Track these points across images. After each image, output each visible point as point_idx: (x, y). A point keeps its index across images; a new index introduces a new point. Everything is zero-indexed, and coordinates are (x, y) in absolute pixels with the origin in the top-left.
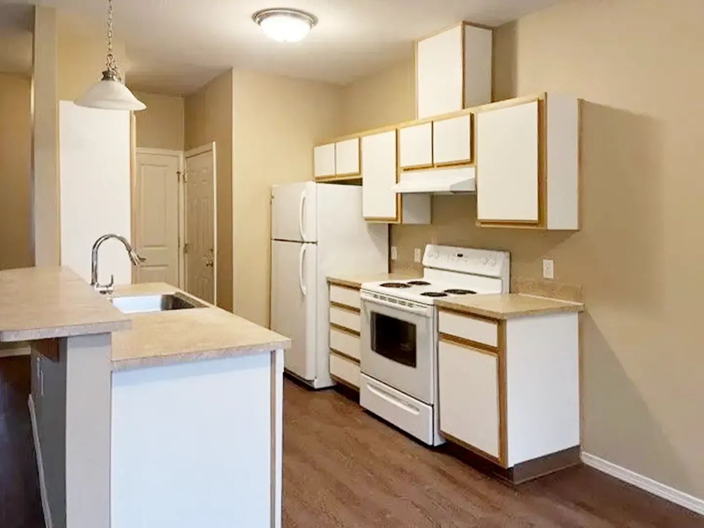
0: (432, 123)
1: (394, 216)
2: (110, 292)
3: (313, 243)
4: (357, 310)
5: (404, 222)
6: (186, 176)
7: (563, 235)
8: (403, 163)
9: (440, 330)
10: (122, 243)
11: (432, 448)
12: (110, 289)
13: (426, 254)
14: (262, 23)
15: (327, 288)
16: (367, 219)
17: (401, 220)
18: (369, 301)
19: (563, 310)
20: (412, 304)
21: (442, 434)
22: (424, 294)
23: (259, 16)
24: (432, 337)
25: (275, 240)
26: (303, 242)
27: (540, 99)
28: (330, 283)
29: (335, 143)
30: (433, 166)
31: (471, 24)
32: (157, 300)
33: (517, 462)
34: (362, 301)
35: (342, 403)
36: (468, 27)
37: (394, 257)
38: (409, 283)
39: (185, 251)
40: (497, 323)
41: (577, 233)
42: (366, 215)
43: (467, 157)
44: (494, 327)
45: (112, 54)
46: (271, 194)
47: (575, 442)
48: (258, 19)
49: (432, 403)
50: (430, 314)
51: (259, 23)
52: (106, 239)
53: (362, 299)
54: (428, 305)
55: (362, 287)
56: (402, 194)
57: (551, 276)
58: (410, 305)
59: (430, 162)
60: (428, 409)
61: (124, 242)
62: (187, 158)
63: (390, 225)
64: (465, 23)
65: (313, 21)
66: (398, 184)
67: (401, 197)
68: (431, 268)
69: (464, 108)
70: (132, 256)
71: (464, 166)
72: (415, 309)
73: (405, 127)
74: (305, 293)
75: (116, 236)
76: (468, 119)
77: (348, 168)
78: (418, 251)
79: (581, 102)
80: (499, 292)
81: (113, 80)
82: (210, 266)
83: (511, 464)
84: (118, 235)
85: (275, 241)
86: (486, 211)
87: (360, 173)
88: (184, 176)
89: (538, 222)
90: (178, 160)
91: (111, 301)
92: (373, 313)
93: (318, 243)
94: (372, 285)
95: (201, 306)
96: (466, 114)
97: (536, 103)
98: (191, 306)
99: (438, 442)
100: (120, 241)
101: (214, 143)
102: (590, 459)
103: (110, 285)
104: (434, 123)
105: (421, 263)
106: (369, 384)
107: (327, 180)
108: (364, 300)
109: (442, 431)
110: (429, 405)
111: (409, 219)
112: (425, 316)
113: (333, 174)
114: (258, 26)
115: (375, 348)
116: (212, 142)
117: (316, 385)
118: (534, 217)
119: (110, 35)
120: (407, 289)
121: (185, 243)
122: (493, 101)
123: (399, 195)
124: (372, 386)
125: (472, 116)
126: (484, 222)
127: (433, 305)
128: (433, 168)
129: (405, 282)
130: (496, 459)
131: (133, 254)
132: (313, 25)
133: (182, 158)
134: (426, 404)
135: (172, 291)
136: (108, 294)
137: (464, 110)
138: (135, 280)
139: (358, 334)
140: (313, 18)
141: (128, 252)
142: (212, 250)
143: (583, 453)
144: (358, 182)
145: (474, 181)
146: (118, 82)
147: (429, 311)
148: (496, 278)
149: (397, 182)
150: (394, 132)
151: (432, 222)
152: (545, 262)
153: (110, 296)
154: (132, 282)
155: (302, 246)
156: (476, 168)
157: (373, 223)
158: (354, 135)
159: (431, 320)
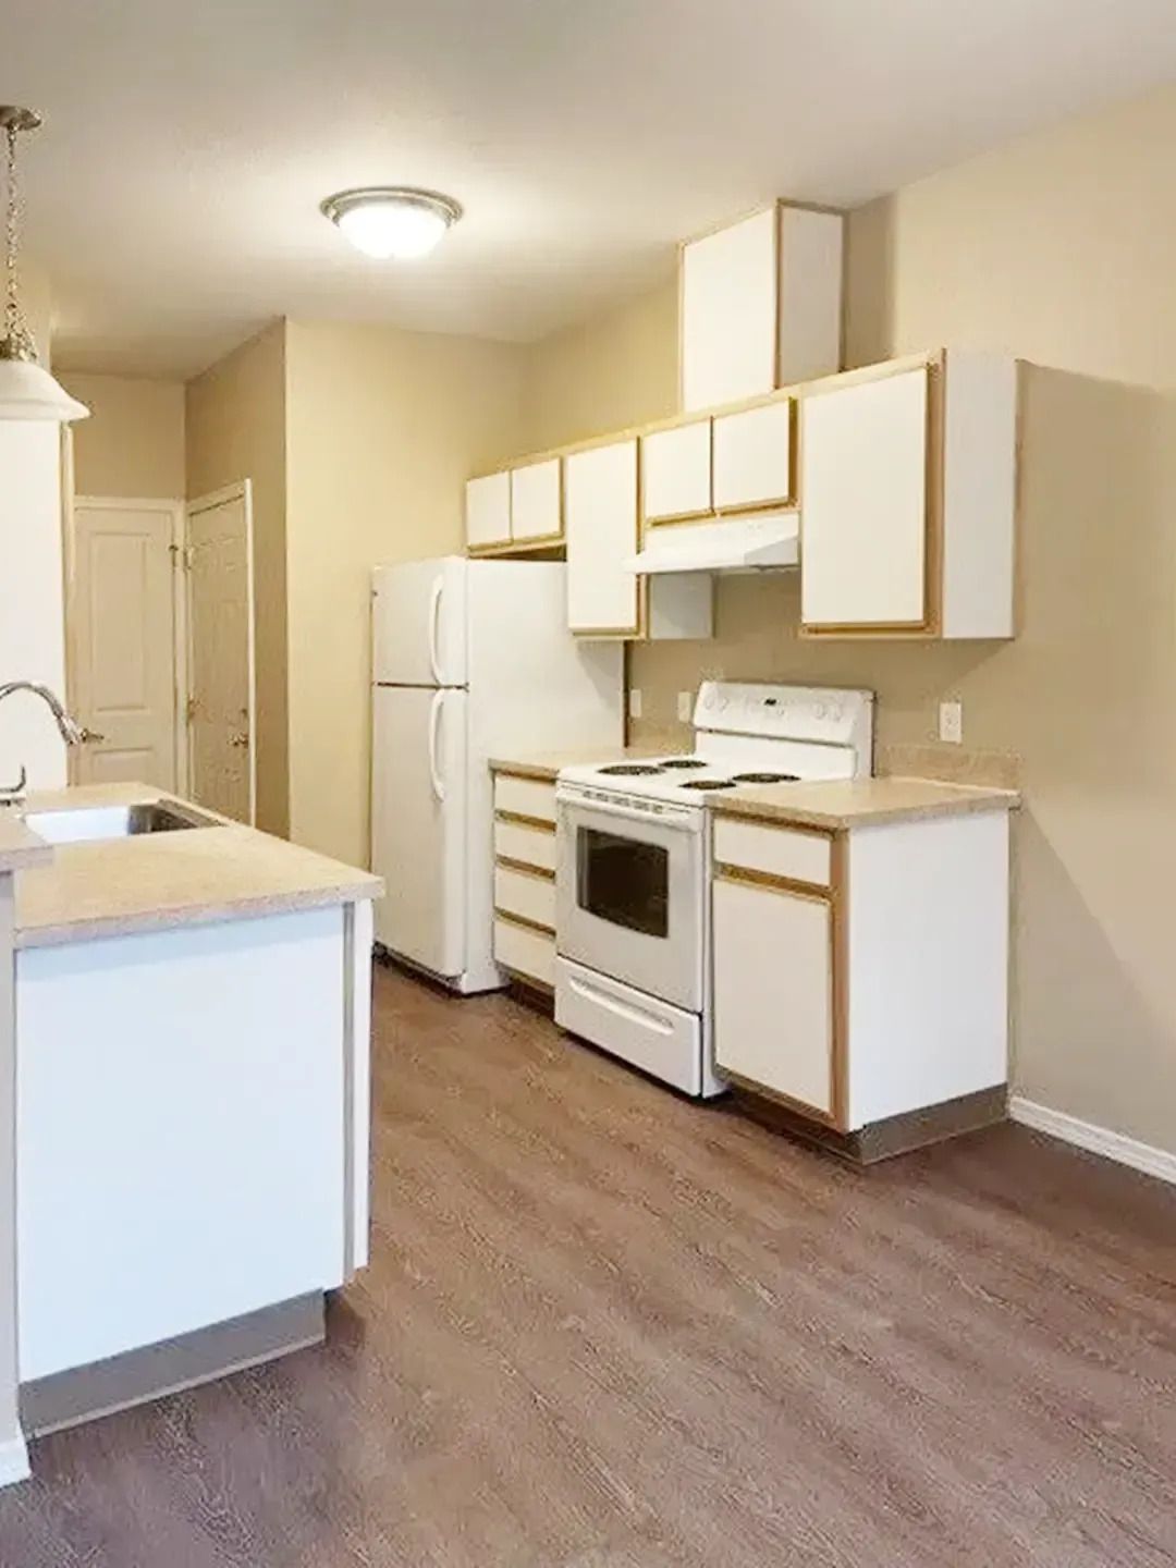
0: (712, 420)
1: (632, 623)
2: (18, 801)
3: (459, 687)
4: (550, 826)
5: (654, 635)
6: (190, 555)
7: (981, 649)
8: (652, 510)
9: (718, 858)
10: (42, 699)
11: (697, 1101)
12: (19, 795)
13: (700, 702)
14: (343, 220)
15: (491, 782)
16: (576, 633)
17: (648, 634)
18: (574, 806)
19: (974, 807)
20: (660, 807)
21: (719, 1072)
22: (688, 786)
23: (335, 206)
24: (701, 873)
25: (380, 684)
26: (437, 688)
27: (932, 363)
28: (495, 771)
29: (511, 471)
30: (712, 513)
31: (794, 204)
32: (120, 816)
33: (867, 1121)
34: (560, 806)
35: (518, 1018)
36: (788, 212)
37: (636, 711)
38: (661, 765)
39: (191, 716)
40: (831, 838)
41: (1011, 644)
42: (574, 624)
43: (782, 492)
44: (822, 846)
45: (15, 303)
46: (371, 585)
47: (998, 1078)
48: (333, 212)
49: (699, 1010)
50: (696, 825)
51: (336, 219)
52: (8, 692)
53: (559, 801)
54: (693, 806)
55: (559, 776)
56: (649, 577)
57: (957, 738)
58: (657, 809)
59: (707, 505)
60: (691, 1023)
61: (46, 698)
62: (192, 514)
63: (627, 644)
64: (783, 203)
65: (453, 211)
66: (640, 555)
67: (649, 585)
68: (710, 731)
69: (777, 387)
70: (64, 726)
71: (777, 511)
72: (667, 817)
73: (654, 432)
74: (441, 795)
75: (29, 686)
76: (785, 408)
77: (536, 525)
78: (684, 697)
79: (1024, 367)
80: (848, 774)
81: (20, 358)
82: (241, 745)
83: (854, 1124)
84: (35, 683)
85: (380, 688)
86: (820, 605)
87: (562, 534)
88: (185, 554)
89: (923, 624)
90: (171, 518)
91: (23, 820)
92: (581, 830)
93: (469, 688)
94: (581, 773)
95: (210, 823)
96: (783, 400)
97: (923, 374)
98: (185, 824)
99: (711, 1089)
100: (38, 696)
101: (248, 481)
102: (1025, 1110)
103: (18, 789)
104: (716, 423)
105: (691, 723)
106: (574, 978)
107: (487, 553)
108: (565, 805)
109: (718, 1065)
110: (694, 1013)
111: (663, 629)
112: (690, 832)
113: (505, 537)
114: (334, 226)
115: (585, 904)
116: (243, 480)
117: (465, 986)
118: (915, 614)
119: (11, 264)
120: (655, 777)
121: (189, 697)
122: (842, 369)
123: (643, 578)
124: (578, 980)
125: (794, 406)
126: (816, 630)
127: (705, 806)
128: (713, 519)
129: (654, 763)
130: (823, 1114)
131: (68, 724)
132: (453, 220)
133: (180, 516)
134: (688, 1011)
135: (152, 798)
136: (13, 806)
137: (778, 392)
138: (75, 779)
139: (549, 875)
140: (451, 206)
141: (55, 718)
142: (245, 712)
143: (1015, 1099)
144: (557, 554)
145: (796, 544)
146: (30, 360)
147: (694, 820)
148: (841, 746)
149: (638, 552)
150: (633, 444)
151: (714, 634)
152: (945, 707)
153: (19, 809)
154: (69, 785)
155: (434, 695)
156: (800, 513)
157: (590, 642)
158: (550, 453)
159: (699, 835)
